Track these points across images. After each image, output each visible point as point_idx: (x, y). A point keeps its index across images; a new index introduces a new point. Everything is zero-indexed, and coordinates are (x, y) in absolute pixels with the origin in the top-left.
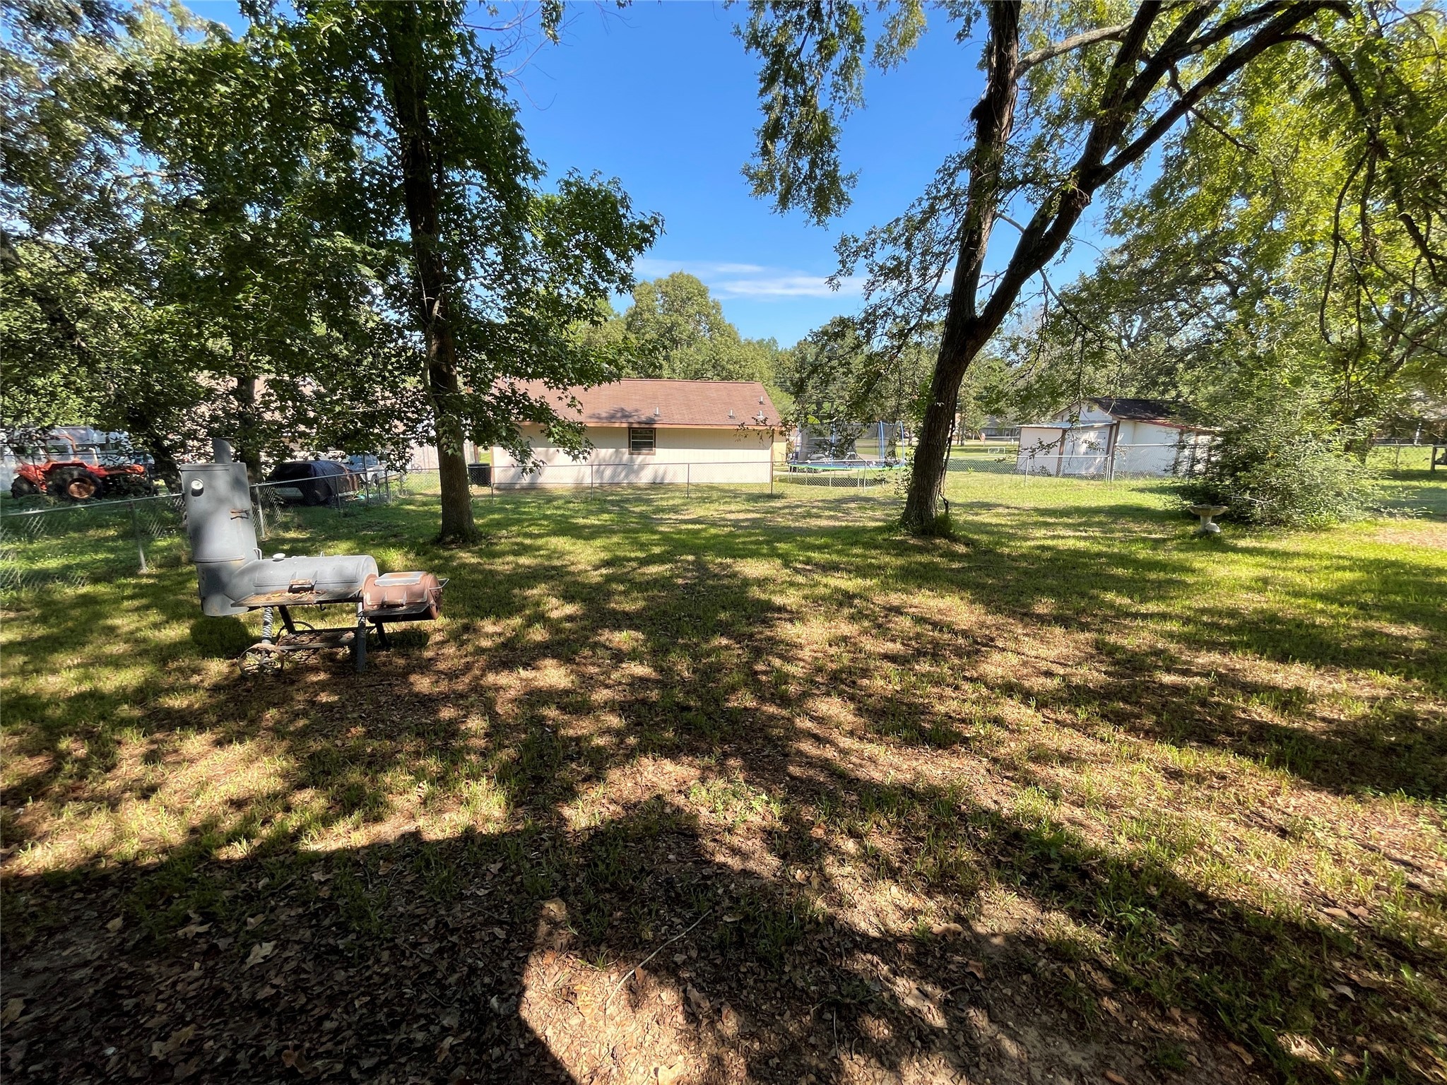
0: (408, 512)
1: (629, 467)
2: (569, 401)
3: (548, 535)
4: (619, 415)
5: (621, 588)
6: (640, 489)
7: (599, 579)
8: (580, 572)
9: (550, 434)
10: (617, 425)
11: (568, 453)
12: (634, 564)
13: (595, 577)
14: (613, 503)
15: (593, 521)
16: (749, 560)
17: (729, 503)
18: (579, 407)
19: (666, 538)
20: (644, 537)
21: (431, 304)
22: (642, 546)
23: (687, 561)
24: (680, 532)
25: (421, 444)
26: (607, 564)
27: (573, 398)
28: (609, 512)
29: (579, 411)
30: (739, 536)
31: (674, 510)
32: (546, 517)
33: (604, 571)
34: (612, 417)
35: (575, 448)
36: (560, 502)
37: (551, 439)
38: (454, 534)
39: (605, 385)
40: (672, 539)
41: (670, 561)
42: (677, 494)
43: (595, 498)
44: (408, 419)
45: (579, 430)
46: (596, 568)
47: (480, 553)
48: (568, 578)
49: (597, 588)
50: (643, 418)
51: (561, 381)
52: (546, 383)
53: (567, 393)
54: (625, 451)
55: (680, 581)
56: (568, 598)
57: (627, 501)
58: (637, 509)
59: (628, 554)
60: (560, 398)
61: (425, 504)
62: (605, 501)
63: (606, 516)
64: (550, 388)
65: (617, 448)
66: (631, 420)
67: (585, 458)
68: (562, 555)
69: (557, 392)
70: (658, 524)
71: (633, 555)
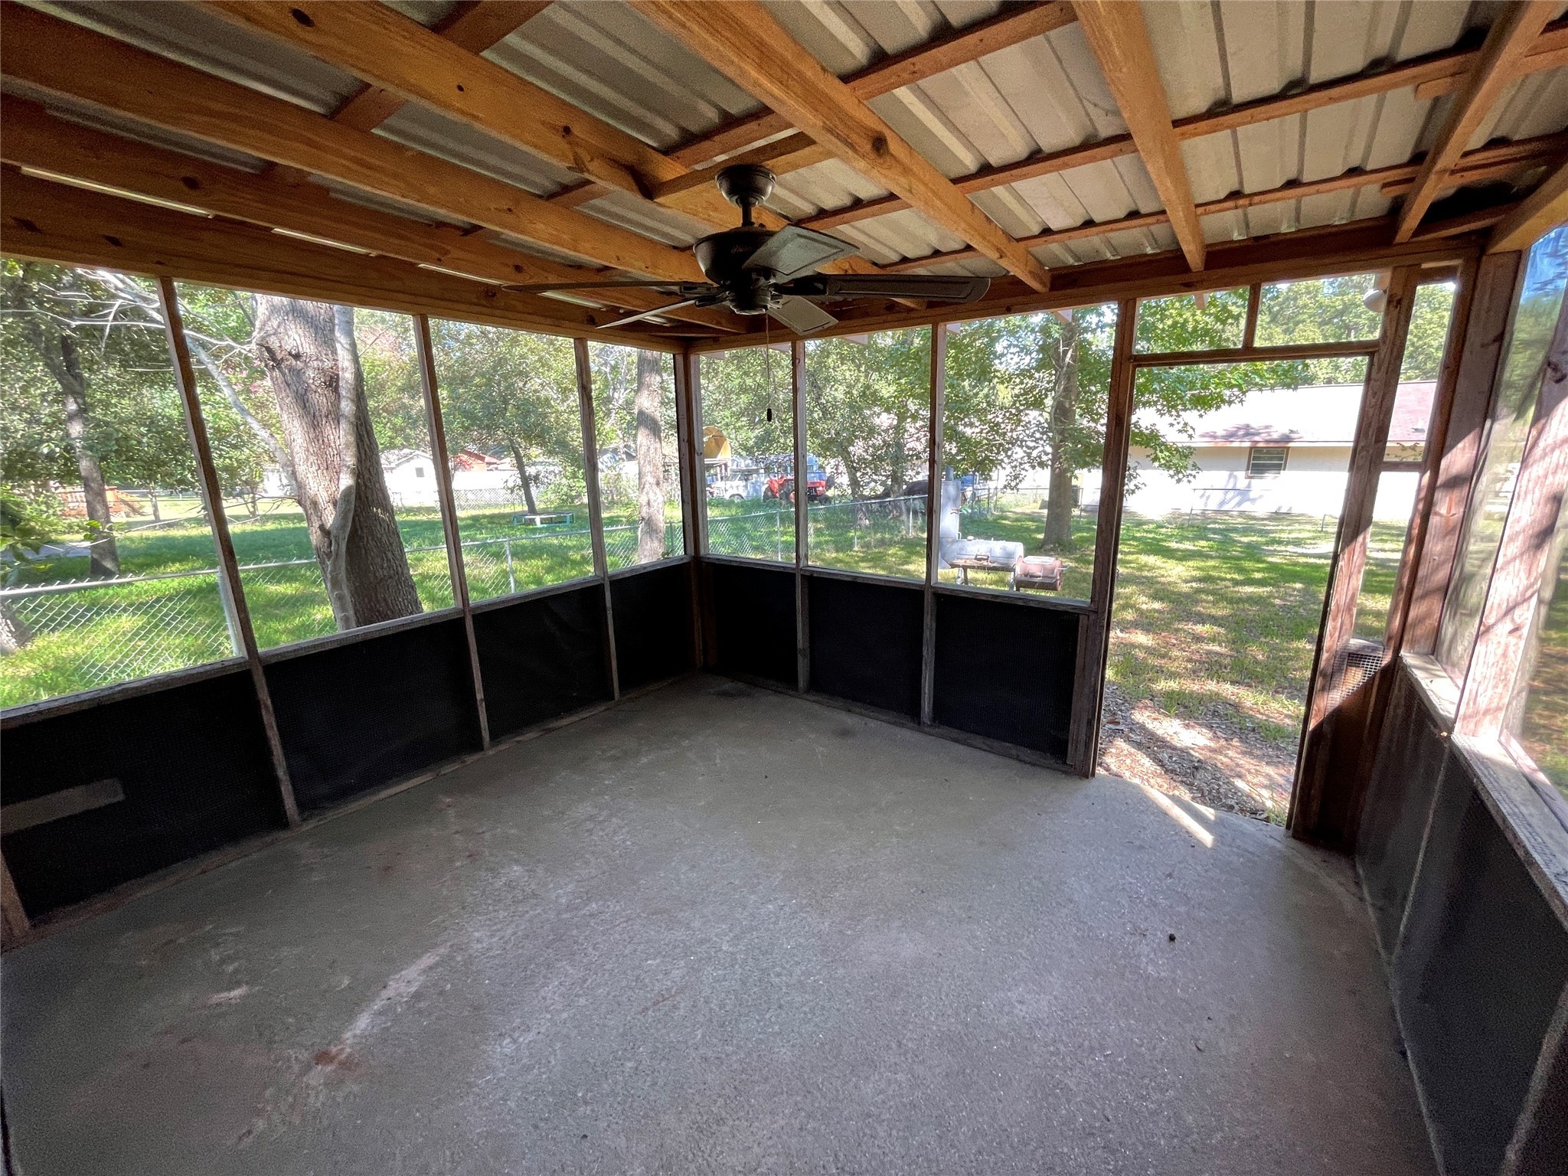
0: (1005, 526)
1: (1244, 494)
2: (1180, 427)
3: (1137, 553)
4: (1241, 433)
5: (1211, 598)
6: (1254, 518)
7: (1187, 590)
8: (1169, 583)
9: (1156, 459)
10: (1236, 444)
11: (1172, 477)
12: (1229, 584)
13: (1185, 588)
14: (1215, 531)
15: (1187, 546)
16: (1377, 596)
17: (1385, 541)
18: (1191, 432)
19: (1273, 567)
20: (1248, 564)
21: (1065, 352)
22: (1241, 570)
23: (1294, 589)
24: (1296, 564)
25: (1033, 467)
26: (1200, 580)
27: (1186, 424)
28: (1208, 540)
29: (1190, 436)
30: (1378, 575)
31: (1297, 542)
32: (1135, 538)
33: (1194, 585)
34: (1230, 436)
35: (1178, 472)
36: (1151, 526)
37: (1156, 464)
38: (1054, 543)
39: (1225, 408)
40: (1282, 569)
41: (1273, 586)
42: (1308, 527)
43: (1195, 527)
44: (1027, 447)
45: (1186, 453)
46: (1186, 581)
47: (1077, 560)
48: (1158, 586)
49: (1187, 596)
50: (1275, 436)
51: (1174, 407)
52: (1158, 410)
53: (1180, 419)
54: (1241, 475)
55: (1277, 602)
56: (1155, 597)
57: (1235, 530)
58: (1245, 540)
59: (1223, 575)
60: (1172, 425)
61: (1017, 520)
62: (1205, 529)
63: (1203, 543)
64: (1162, 415)
65: (1232, 469)
66: (1257, 438)
67: (1189, 482)
68: (1152, 569)
69: (1167, 419)
70: (1268, 556)
71: (1228, 576)
